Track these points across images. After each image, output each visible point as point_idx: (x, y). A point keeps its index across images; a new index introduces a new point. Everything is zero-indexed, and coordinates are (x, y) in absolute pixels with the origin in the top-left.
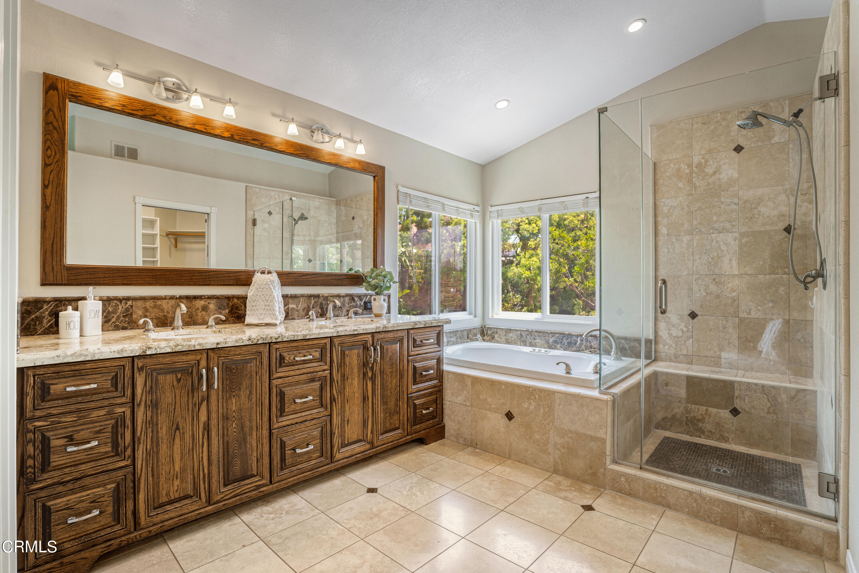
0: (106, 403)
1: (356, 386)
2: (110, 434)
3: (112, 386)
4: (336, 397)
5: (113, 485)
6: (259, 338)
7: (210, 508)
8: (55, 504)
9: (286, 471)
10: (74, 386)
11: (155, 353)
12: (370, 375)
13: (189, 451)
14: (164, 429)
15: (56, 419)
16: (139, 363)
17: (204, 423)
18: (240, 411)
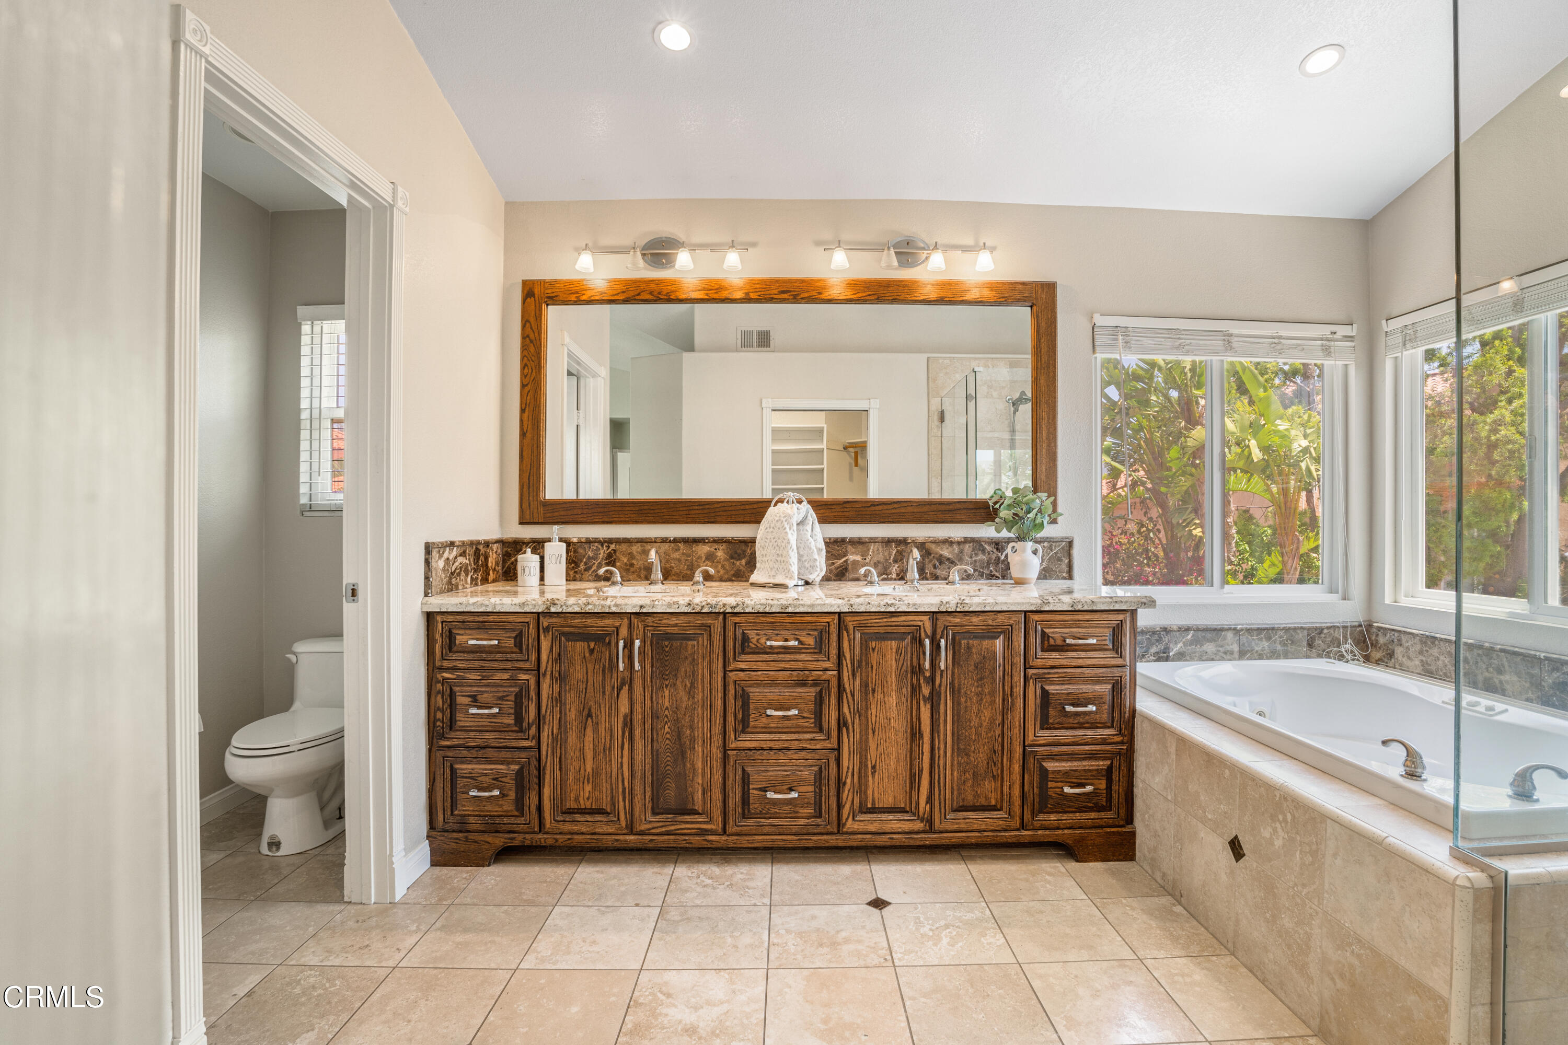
0: (509, 665)
1: (894, 709)
2: (513, 703)
3: (515, 646)
4: (849, 721)
5: (517, 767)
6: (704, 604)
7: (632, 837)
8: (462, 769)
9: (751, 822)
10: (477, 639)
11: (560, 610)
12: (926, 691)
13: (604, 750)
14: (573, 713)
15: (462, 674)
16: (545, 622)
17: (625, 717)
18: (675, 709)
